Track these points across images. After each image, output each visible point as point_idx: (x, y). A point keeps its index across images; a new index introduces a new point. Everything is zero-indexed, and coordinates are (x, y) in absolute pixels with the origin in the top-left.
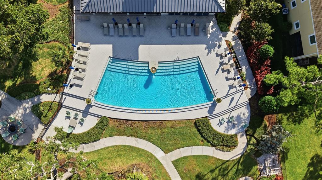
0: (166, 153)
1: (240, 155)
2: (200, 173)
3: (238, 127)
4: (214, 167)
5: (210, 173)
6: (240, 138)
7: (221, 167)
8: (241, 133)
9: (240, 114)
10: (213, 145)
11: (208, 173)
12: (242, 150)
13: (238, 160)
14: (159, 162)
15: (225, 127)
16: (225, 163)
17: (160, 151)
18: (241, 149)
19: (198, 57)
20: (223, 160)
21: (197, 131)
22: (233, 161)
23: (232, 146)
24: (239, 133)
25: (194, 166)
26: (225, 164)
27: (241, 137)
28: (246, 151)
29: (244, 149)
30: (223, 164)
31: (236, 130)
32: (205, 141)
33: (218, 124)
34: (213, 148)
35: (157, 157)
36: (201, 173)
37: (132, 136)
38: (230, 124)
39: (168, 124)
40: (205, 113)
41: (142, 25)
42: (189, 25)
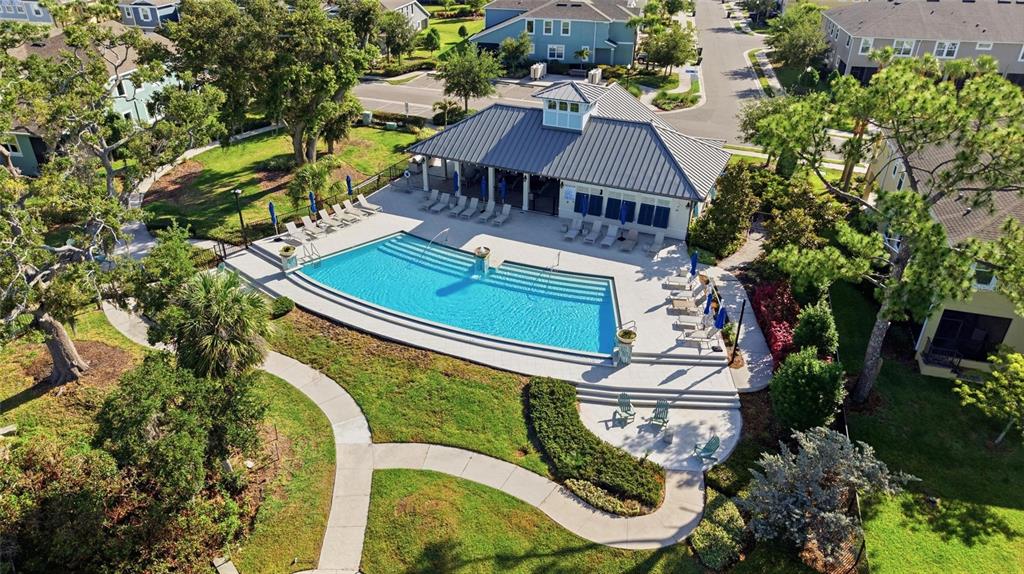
0: (375, 440)
1: (656, 546)
2: (449, 544)
3: (679, 453)
4: (522, 546)
5: (492, 562)
6: (676, 490)
7: (553, 564)
8: (685, 476)
9: (697, 423)
10: (559, 475)
11: (487, 558)
12: (673, 532)
13: (640, 560)
14: (331, 454)
15: (627, 438)
16: (579, 550)
17: (360, 427)
18: (667, 524)
19: (612, 278)
20: (576, 537)
21: (520, 412)
22: (617, 554)
23: (634, 497)
24: (675, 471)
25: (444, 506)
26: (578, 556)
27: (680, 486)
28: (689, 541)
29: (682, 530)
30: (571, 551)
31: (667, 460)
32: (535, 456)
33: (606, 422)
34: (554, 484)
35: (338, 440)
36: (453, 547)
37: (313, 363)
38: (650, 436)
39: (441, 364)
40: (573, 373)
41: (507, 208)
42: (614, 227)
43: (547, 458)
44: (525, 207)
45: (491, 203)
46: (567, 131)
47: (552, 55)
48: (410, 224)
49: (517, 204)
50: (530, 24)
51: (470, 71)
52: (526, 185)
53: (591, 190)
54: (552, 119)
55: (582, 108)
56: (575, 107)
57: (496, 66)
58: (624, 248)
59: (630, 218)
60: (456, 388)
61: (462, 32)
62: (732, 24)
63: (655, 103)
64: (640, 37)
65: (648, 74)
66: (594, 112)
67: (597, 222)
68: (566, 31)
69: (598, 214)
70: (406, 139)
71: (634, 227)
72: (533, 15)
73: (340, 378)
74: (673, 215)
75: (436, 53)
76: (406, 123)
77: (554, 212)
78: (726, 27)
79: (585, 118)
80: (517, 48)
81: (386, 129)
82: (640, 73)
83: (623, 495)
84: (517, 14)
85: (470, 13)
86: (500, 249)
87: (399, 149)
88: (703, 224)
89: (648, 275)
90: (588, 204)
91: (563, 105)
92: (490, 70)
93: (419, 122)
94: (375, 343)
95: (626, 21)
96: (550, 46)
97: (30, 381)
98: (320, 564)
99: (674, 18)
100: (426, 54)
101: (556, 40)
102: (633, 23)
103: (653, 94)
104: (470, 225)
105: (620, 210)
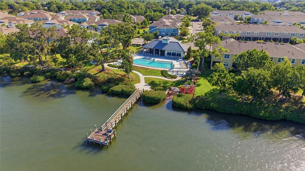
0: (144, 75)
1: (176, 81)
2: (154, 81)
4: (162, 81)
7: (165, 82)
14: (139, 76)
17: (142, 75)
18: (177, 79)
19: (172, 62)
21: (161, 73)
24: (179, 76)
25: (153, 79)
28: (179, 80)
30: (167, 81)
33: (171, 73)
38: (176, 74)
39: (150, 69)
40: (167, 70)
41: (157, 55)
42: (173, 57)
43: (164, 76)
44: (160, 55)
45: (154, 54)
46: (166, 44)
47: (162, 35)
48: (143, 57)
49: (158, 55)
50: (158, 29)
51: (148, 36)
52: (160, 51)
53: (169, 52)
54: (164, 42)
55: (168, 40)
56: (167, 40)
57: (153, 36)
58: (174, 59)
59: (175, 56)
60: (153, 71)
61: (144, 31)
62: (200, 29)
63: (182, 43)
64: (179, 31)
65: (181, 38)
66: (170, 41)
67: (170, 56)
68: (165, 30)
69: (171, 55)
70: (138, 48)
71: (176, 57)
72: (159, 27)
73: (138, 71)
74: (181, 55)
75: (140, 35)
76: (138, 45)
77: (164, 56)
78: (199, 29)
79: (168, 42)
80: (156, 33)
81: (134, 46)
82: (179, 38)
83: (173, 78)
84: (155, 27)
85: (144, 27)
86: (156, 60)
87: (137, 49)
88: (186, 56)
89: (177, 62)
90: (169, 54)
91: (165, 40)
92: (152, 36)
93: (140, 45)
94: (141, 68)
95: (176, 28)
96: (162, 33)
97: (98, 72)
98: (141, 82)
99: (188, 28)
100: (138, 35)
101: (163, 32)
102: (178, 29)
103: (181, 41)
104: (151, 57)
105: (174, 54)
